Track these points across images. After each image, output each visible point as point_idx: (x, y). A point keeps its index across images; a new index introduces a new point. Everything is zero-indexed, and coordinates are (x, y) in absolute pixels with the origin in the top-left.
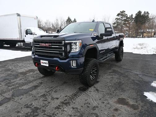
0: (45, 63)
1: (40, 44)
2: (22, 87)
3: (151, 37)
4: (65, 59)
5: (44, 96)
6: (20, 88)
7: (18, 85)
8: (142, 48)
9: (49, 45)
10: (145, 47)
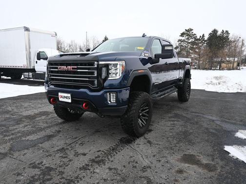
0: (66, 97)
2: (28, 138)
3: (233, 69)
4: (98, 91)
5: (62, 150)
6: (24, 139)
7: (20, 134)
8: (219, 84)
9: (73, 68)
10: (224, 82)
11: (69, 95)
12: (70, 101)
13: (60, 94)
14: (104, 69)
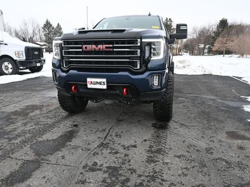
0: (100, 83)
1: (84, 46)
6: (40, 139)
8: (184, 67)
9: (106, 48)
10: (189, 66)
11: (104, 80)
12: (105, 87)
13: (89, 80)
14: (147, 48)
